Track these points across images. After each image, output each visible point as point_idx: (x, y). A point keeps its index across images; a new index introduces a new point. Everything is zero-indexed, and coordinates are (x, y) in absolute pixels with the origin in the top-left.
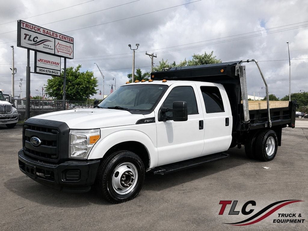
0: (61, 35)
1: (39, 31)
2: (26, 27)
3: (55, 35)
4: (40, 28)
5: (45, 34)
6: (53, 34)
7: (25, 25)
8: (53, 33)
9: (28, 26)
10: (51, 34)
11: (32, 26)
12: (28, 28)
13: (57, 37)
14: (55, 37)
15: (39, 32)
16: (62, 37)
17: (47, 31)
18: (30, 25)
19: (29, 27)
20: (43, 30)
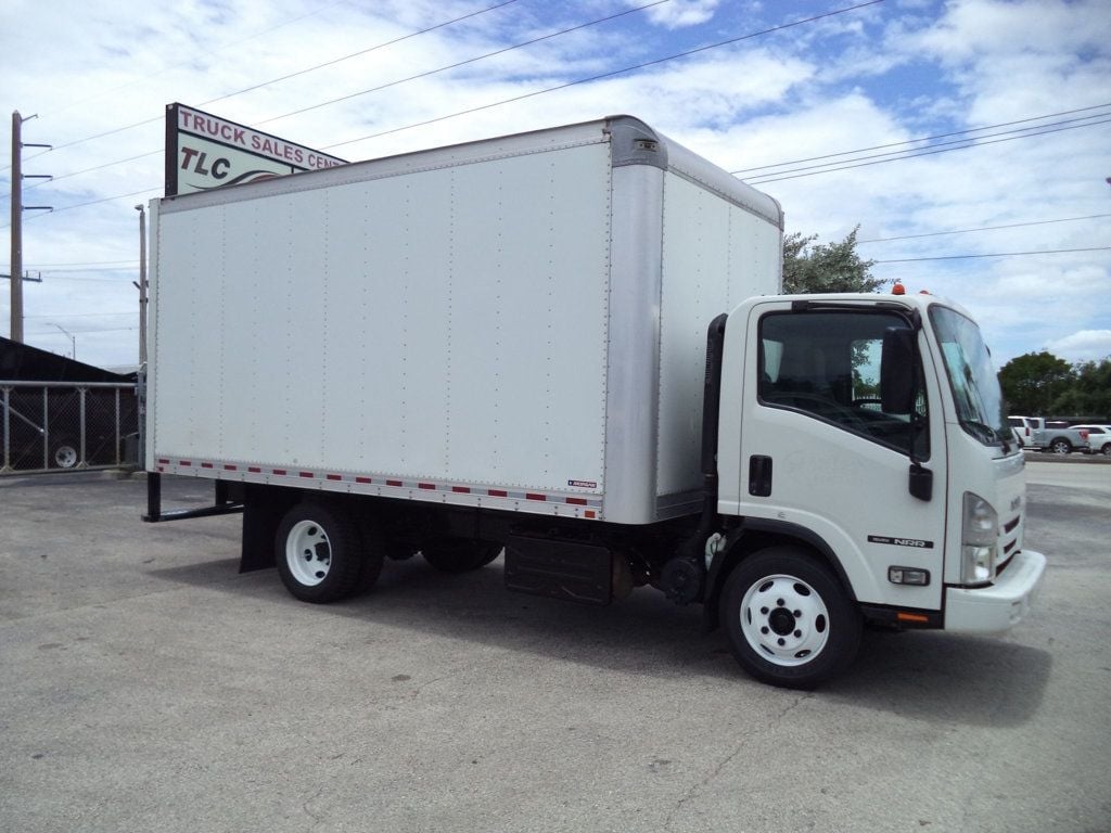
0: (316, 155)
1: (239, 140)
2: (196, 127)
3: (294, 156)
4: (243, 129)
5: (259, 151)
6: (286, 152)
7: (191, 120)
8: (286, 148)
9: (201, 125)
10: (281, 150)
11: (217, 124)
12: (203, 130)
13: (301, 161)
14: (294, 162)
15: (238, 144)
16: (319, 163)
17: (267, 141)
18: (209, 121)
19: (205, 126)
20: (253, 137)
